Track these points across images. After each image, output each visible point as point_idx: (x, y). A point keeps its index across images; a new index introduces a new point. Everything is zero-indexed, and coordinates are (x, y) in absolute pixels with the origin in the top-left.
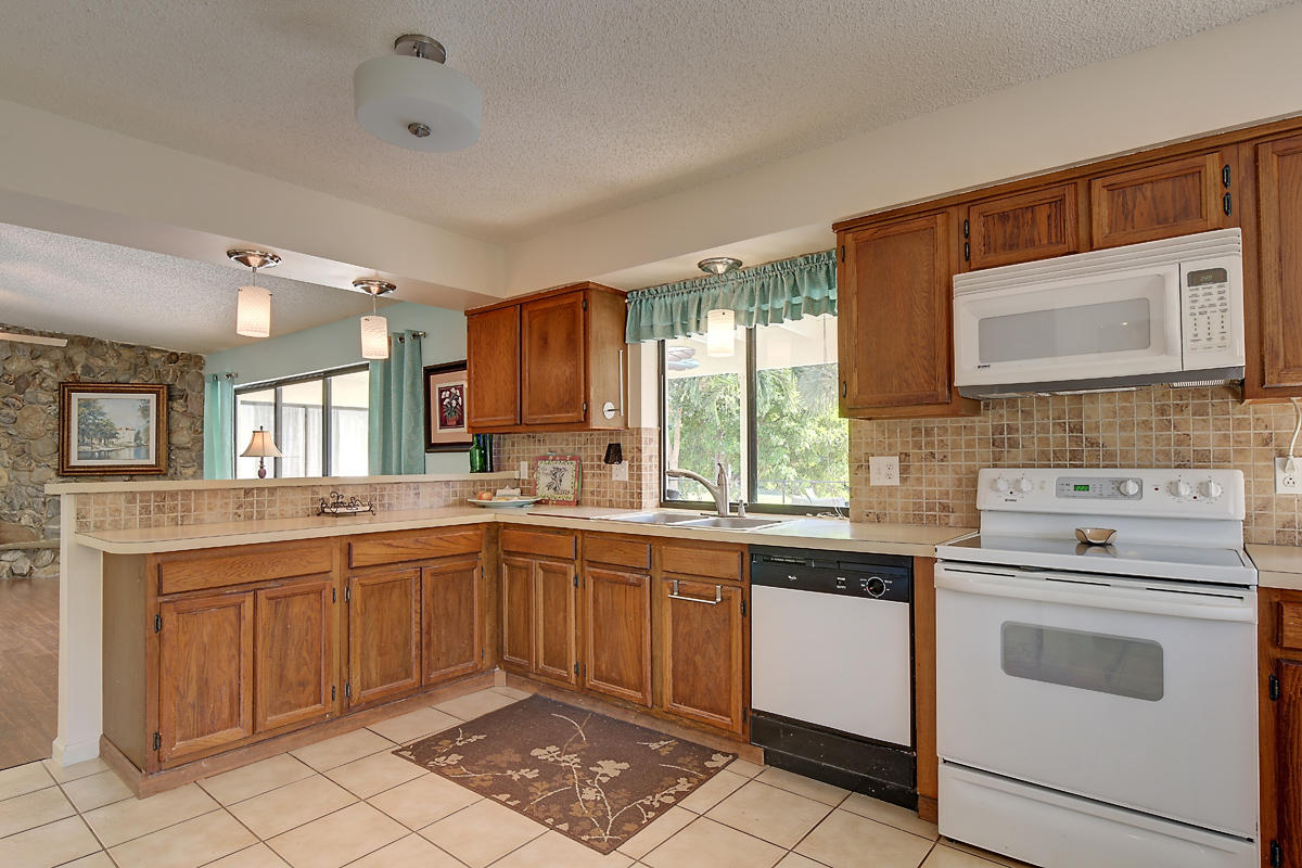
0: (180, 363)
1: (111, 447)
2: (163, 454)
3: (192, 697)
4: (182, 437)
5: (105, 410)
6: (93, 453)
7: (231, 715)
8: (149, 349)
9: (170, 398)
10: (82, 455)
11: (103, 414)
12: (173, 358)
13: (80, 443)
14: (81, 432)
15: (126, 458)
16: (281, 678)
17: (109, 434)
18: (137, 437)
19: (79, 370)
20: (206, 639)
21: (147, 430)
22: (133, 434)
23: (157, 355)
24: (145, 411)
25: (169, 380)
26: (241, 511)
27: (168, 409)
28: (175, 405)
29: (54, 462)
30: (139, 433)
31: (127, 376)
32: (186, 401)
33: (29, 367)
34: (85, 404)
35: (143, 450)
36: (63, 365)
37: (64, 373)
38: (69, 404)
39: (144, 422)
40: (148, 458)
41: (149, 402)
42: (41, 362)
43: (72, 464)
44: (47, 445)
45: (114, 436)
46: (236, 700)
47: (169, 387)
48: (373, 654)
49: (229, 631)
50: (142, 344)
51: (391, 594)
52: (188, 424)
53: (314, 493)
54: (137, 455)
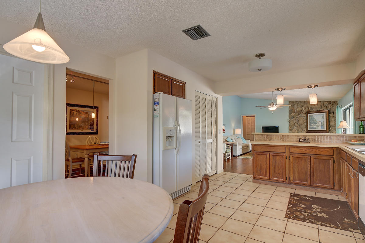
0: (332, 104)
1: (316, 126)
2: (328, 128)
3: (259, 169)
4: (332, 123)
5: (315, 117)
6: (312, 127)
7: (265, 174)
8: (324, 102)
9: (329, 113)
10: (310, 128)
11: (314, 118)
12: (330, 103)
13: (310, 125)
14: (310, 123)
15: (319, 129)
16: (275, 171)
17: (315, 123)
18: (322, 124)
19: (309, 109)
20: (261, 159)
21: (324, 122)
22: (321, 123)
23: (326, 103)
24: (323, 117)
25: (329, 109)
26: (281, 139)
27: (329, 116)
28: (331, 115)
29: (305, 130)
30: (322, 122)
31: (319, 109)
32: (333, 113)
33: (300, 109)
34: (311, 116)
35: (323, 127)
36: (306, 108)
37: (307, 110)
38: (308, 116)
39: (323, 120)
40: (324, 129)
41: (324, 114)
42: (302, 108)
43: (308, 130)
44: (304, 126)
45: (316, 123)
46: (266, 172)
47: (329, 110)
48: (296, 173)
49: (265, 159)
50: (323, 100)
51: (301, 161)
52: (334, 120)
53: (298, 137)
54: (322, 128)
